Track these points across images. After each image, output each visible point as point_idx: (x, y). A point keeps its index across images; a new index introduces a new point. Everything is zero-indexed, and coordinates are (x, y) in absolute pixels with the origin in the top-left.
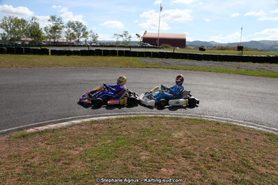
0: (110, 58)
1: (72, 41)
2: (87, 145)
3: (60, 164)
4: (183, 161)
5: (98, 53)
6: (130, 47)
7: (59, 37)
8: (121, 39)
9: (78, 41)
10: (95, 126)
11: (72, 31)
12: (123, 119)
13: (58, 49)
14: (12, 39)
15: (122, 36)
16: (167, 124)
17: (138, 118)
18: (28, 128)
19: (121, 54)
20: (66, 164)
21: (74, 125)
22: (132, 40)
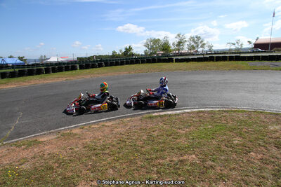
0: (221, 63)
1: (192, 51)
2: (192, 127)
3: (171, 137)
4: (274, 150)
5: (211, 59)
6: (240, 53)
7: (183, 49)
8: (233, 47)
9: (197, 51)
10: (201, 114)
11: (193, 43)
12: (225, 111)
13: (180, 58)
14: (151, 54)
15: (234, 44)
16: (266, 118)
17: (238, 111)
18: (154, 113)
19: (231, 59)
20: (174, 138)
21: (185, 113)
22: (244, 47)
